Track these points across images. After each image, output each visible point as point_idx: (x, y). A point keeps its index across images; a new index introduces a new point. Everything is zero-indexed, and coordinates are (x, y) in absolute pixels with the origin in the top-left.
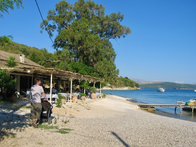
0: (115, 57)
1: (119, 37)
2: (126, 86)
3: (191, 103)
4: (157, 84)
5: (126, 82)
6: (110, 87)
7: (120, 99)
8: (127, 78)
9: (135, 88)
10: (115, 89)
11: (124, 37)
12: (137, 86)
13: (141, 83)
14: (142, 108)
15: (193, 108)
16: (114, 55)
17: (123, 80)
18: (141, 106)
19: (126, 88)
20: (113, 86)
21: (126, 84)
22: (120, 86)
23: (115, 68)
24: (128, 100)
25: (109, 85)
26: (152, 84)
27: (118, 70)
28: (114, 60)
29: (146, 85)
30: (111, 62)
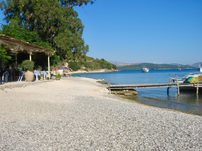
0: (82, 30)
1: (86, 3)
2: (103, 68)
3: (194, 80)
4: (135, 65)
5: (103, 64)
6: (85, 70)
7: (88, 81)
8: (103, 60)
9: (113, 70)
10: (90, 72)
11: (92, 3)
12: (115, 67)
13: (119, 65)
14: (115, 92)
15: (198, 86)
16: (81, 27)
17: (99, 62)
18: (113, 89)
19: (102, 71)
20: (88, 69)
21: (103, 66)
22: (96, 68)
23: (82, 44)
24: (98, 82)
25: (84, 68)
26: (130, 66)
27: (88, 46)
28: (81, 33)
29: (124, 67)
30: (77, 35)
